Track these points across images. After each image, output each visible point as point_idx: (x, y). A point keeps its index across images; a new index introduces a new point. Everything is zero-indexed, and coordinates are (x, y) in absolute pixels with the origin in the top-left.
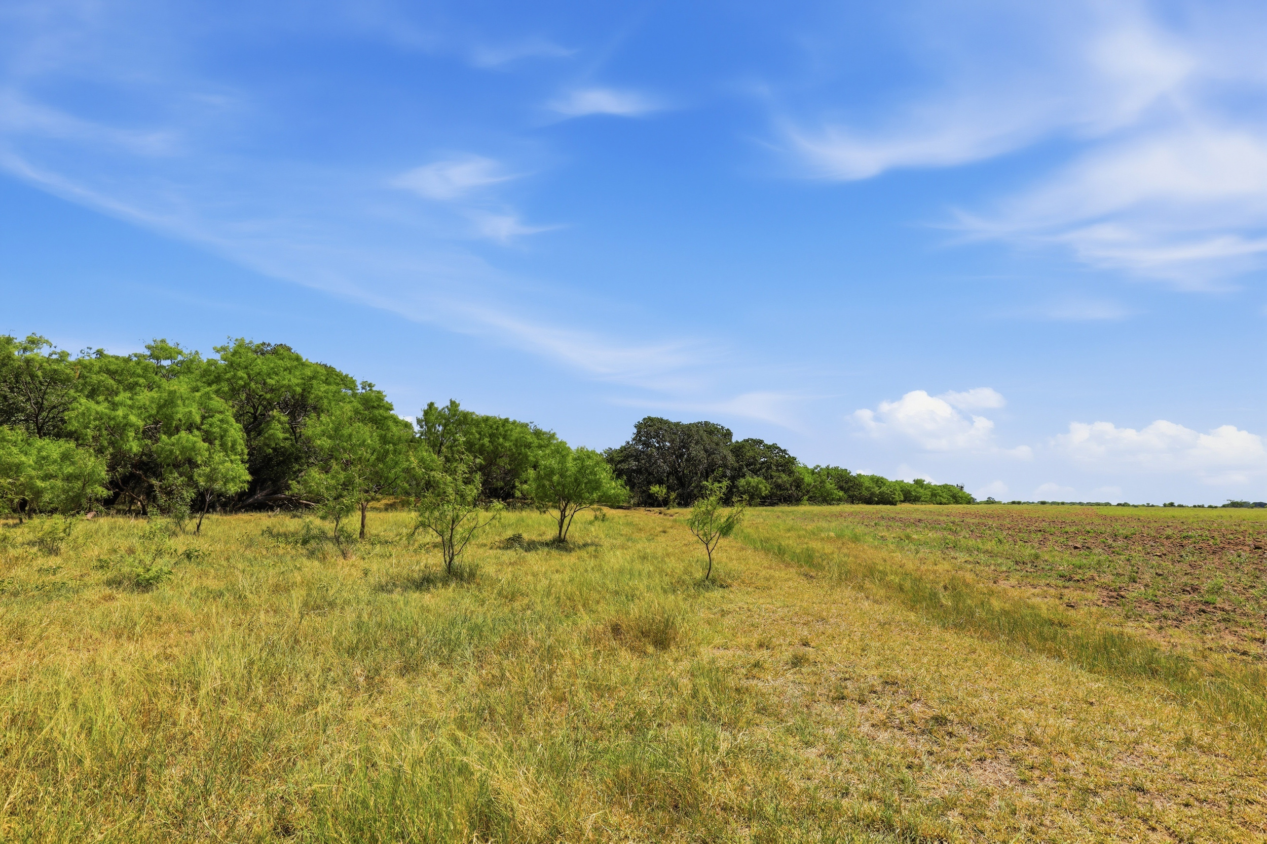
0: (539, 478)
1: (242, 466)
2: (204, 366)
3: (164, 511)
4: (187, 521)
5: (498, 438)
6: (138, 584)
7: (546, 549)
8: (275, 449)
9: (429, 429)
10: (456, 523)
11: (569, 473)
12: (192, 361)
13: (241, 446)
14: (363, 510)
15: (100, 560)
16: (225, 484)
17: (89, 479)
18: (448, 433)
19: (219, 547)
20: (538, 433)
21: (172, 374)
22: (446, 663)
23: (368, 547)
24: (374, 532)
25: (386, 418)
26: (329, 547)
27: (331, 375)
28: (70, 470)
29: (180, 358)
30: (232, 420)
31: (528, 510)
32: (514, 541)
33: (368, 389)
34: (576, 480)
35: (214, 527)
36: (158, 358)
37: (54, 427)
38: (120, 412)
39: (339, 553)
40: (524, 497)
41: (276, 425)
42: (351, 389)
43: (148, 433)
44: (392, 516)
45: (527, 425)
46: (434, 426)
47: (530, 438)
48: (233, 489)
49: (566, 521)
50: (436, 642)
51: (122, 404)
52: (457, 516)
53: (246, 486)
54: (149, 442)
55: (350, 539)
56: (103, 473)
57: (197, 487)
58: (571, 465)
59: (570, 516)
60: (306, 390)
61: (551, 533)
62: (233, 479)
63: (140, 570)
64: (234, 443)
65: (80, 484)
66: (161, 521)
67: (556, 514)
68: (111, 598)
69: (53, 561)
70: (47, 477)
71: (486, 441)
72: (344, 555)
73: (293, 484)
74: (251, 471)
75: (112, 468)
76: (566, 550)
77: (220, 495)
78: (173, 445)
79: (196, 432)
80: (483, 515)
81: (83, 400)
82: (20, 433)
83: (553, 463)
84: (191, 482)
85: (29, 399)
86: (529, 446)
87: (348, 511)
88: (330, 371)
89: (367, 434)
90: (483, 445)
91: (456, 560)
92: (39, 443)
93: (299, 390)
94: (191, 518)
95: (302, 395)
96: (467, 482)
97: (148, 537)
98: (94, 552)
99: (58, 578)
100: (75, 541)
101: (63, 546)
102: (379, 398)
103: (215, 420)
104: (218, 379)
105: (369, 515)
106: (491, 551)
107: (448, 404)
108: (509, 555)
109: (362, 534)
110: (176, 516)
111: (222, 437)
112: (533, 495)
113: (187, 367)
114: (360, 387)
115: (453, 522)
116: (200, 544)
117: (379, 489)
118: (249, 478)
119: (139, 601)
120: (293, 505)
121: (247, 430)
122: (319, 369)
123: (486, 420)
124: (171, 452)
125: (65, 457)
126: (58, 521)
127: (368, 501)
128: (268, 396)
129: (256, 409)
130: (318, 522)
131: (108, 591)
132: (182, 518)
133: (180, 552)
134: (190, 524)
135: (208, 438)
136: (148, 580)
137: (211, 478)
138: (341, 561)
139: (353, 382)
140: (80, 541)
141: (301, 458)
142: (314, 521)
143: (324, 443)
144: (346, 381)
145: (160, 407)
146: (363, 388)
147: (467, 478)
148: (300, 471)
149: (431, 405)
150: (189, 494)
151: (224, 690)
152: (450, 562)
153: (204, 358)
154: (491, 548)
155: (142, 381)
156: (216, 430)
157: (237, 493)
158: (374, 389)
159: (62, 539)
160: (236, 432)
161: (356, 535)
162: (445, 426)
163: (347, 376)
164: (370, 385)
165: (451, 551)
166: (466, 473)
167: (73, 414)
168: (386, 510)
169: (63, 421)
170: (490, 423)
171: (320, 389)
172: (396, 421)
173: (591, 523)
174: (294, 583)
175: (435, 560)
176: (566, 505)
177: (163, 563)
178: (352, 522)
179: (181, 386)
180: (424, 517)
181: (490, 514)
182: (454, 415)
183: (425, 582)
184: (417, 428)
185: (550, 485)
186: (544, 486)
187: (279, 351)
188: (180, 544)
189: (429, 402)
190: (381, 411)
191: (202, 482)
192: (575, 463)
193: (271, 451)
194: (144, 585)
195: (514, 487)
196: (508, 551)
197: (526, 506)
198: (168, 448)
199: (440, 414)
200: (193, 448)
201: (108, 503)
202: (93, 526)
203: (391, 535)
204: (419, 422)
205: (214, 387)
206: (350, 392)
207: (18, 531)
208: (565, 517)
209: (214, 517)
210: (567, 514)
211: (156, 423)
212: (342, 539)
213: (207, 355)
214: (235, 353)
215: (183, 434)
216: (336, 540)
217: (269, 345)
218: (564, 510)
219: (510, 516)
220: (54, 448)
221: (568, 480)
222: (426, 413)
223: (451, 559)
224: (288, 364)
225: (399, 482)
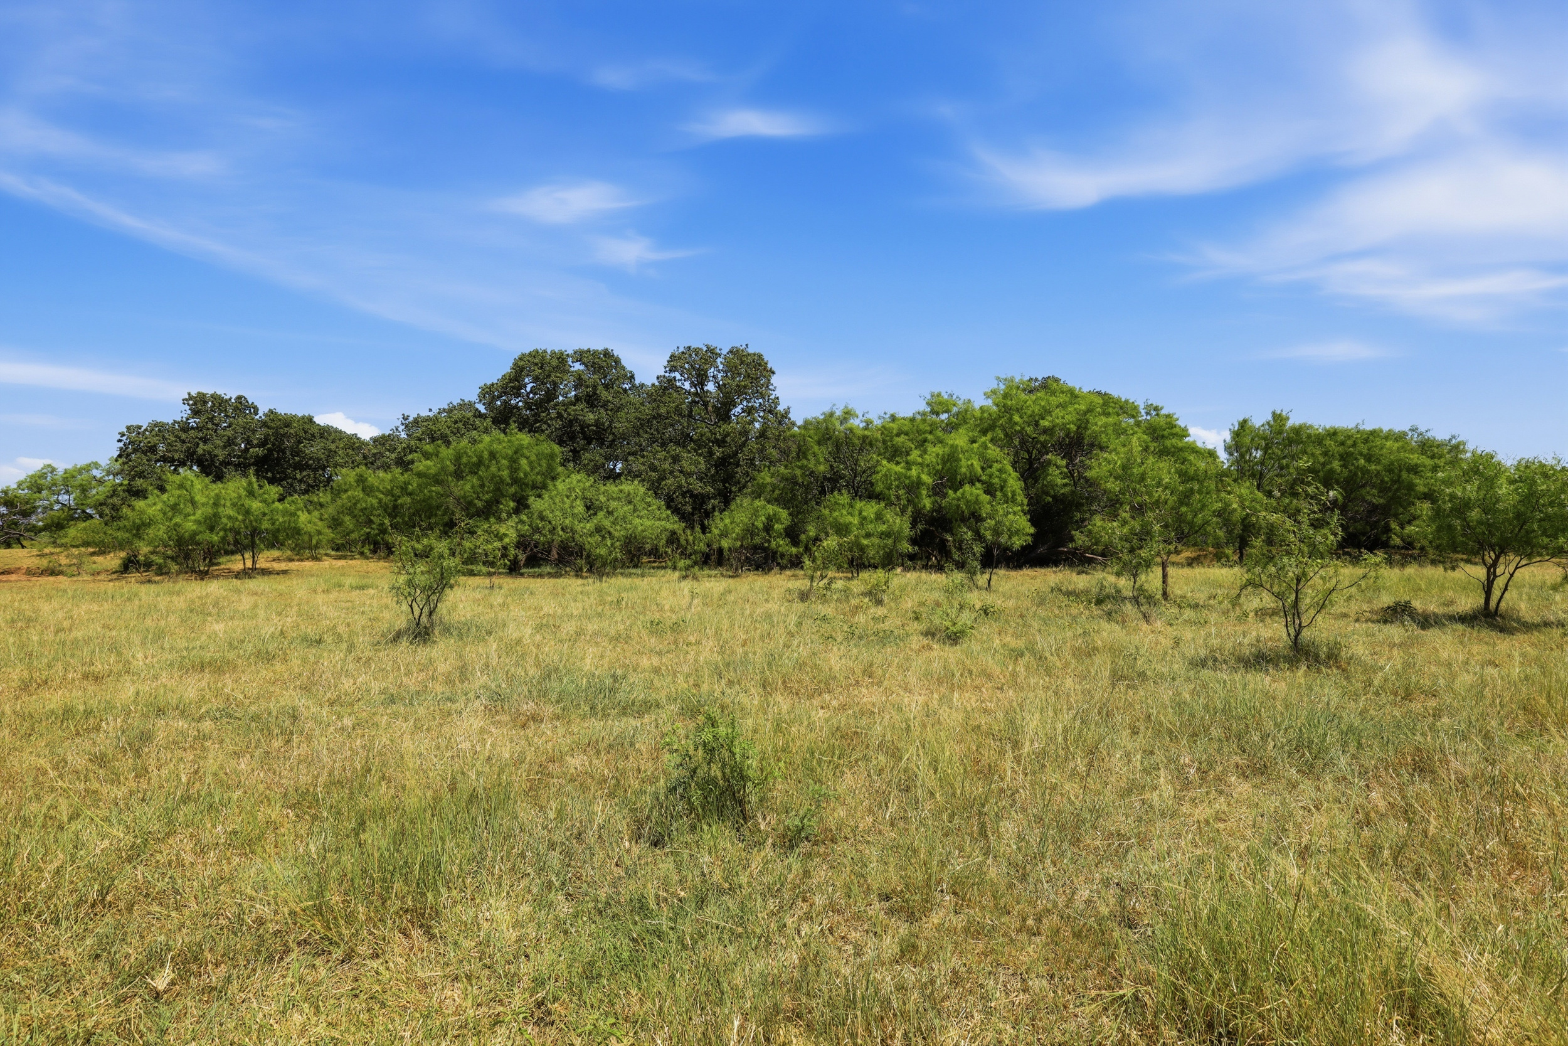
0: (1438, 513)
1: (1024, 518)
2: (978, 414)
3: (961, 566)
4: (978, 576)
5: (1356, 459)
6: (949, 637)
7: (1460, 627)
8: (1054, 497)
9: (1242, 456)
10: (1302, 583)
11: (1500, 506)
12: (966, 411)
13: (1021, 498)
14: (1164, 566)
15: (915, 612)
16: (1010, 537)
17: (896, 536)
18: (1271, 458)
19: (1011, 603)
20: (1427, 446)
21: (951, 427)
22: (1308, 770)
23: (1175, 610)
24: (1179, 592)
25: (1181, 449)
26: (1128, 607)
27: (1108, 404)
28: (883, 528)
29: (955, 410)
30: (1010, 468)
31: (1416, 566)
32: (1397, 612)
33: (1154, 413)
34: (1518, 515)
35: (1003, 583)
36: (937, 414)
37: (866, 489)
38: (914, 472)
39: (1141, 616)
40: (1408, 544)
41: (1052, 470)
42: (1133, 417)
43: (937, 491)
44: (1198, 572)
45: (1405, 434)
46: (1249, 450)
47: (1415, 458)
48: (1018, 543)
49: (1500, 583)
50: (1289, 741)
51: (915, 463)
52: (1304, 574)
53: (1029, 539)
54: (937, 498)
55: (1150, 599)
56: (907, 531)
57: (985, 541)
58: (1504, 490)
59: (1507, 575)
60: (1083, 425)
61: (1469, 602)
62: (1017, 532)
63: (948, 624)
64: (1014, 493)
65: (890, 541)
66: (959, 576)
67: (1480, 572)
68: (930, 648)
69: (881, 611)
70: (868, 535)
71: (1336, 465)
72: (1146, 618)
73: (1076, 534)
74: (1033, 521)
75: (914, 524)
76: (1502, 630)
77: (1006, 549)
78: (959, 500)
79: (978, 485)
80: (1347, 572)
81: (885, 462)
82: (844, 498)
83: (1471, 490)
84: (979, 537)
85: (846, 468)
86: (1414, 469)
87: (1148, 566)
88: (1107, 400)
89: (1165, 471)
90: (1332, 471)
91: (1306, 634)
92: (859, 504)
93: (1073, 427)
94: (982, 573)
95: (1077, 432)
96: (1316, 525)
97: (948, 592)
98: (909, 604)
99: (886, 626)
100: (893, 593)
101: (886, 598)
102: (1170, 423)
103: (994, 470)
104: (992, 427)
105: (1171, 570)
106: (1357, 625)
107: (1270, 418)
108: (1395, 632)
109: (1165, 594)
110: (969, 572)
111: (1002, 488)
112: (1425, 543)
113: (961, 419)
114: (1143, 412)
115: (1298, 581)
116: (993, 600)
117: (1182, 537)
118: (1032, 530)
119: (953, 654)
120: (1081, 560)
121: (1024, 477)
122: (1092, 397)
123: (1333, 434)
124: (958, 506)
125: (879, 517)
126: (880, 574)
127: (1169, 553)
128: (1042, 438)
129: (1030, 453)
130: (1112, 579)
131: (925, 641)
132: (975, 573)
133: (977, 607)
134: (982, 579)
135: (990, 491)
136: (955, 634)
137: (997, 532)
138: (1145, 626)
139: (1136, 408)
140: (897, 593)
141: (1083, 505)
142: (1106, 578)
143: (1113, 486)
144: (1125, 408)
145: (944, 462)
146: (1147, 414)
147: (1317, 519)
148: (1083, 520)
149: (1244, 424)
150: (978, 549)
151: (1044, 754)
152: (1296, 637)
153: (977, 406)
154: (1357, 620)
155: (930, 437)
156: (996, 481)
157: (1022, 547)
158: (1163, 412)
159: (884, 591)
160: (1014, 483)
161: (1159, 596)
162: (1266, 449)
163: (1127, 401)
164: (1156, 409)
165: (1297, 622)
166: (1315, 512)
167: (878, 476)
168: (1190, 565)
169: (872, 484)
170: (1341, 438)
171: (1098, 422)
172: (1194, 450)
173: (1555, 588)
174: (1095, 649)
175: (1275, 632)
176: (1498, 557)
177: (966, 618)
178: (1152, 580)
179: (960, 439)
180: (1253, 574)
181: (1359, 571)
182: (1280, 432)
183: (1260, 660)
184: (1223, 456)
185: (1462, 526)
186: (1450, 527)
187: (1047, 385)
188: (975, 598)
189: (1241, 419)
190: (1174, 441)
191: (989, 535)
192: (1512, 487)
193: (1050, 499)
194: (954, 638)
195: (1387, 529)
196: (1388, 626)
197: (1409, 559)
198: (955, 502)
199: (1256, 435)
200: (977, 502)
201: (912, 557)
202: (903, 581)
203: (1201, 597)
204: (1228, 449)
205: (989, 436)
206: (1132, 421)
207: (855, 582)
208: (1495, 576)
209: (1002, 572)
210: (1499, 571)
211: (942, 478)
212: (1142, 600)
213: (980, 401)
214: (1006, 396)
215: (967, 487)
216: (1135, 600)
217: (1036, 380)
218: (1495, 564)
219: (1392, 575)
220: (871, 509)
221: (1501, 517)
222: (1236, 435)
223: (1298, 633)
224: (1063, 398)
225: (1209, 529)
